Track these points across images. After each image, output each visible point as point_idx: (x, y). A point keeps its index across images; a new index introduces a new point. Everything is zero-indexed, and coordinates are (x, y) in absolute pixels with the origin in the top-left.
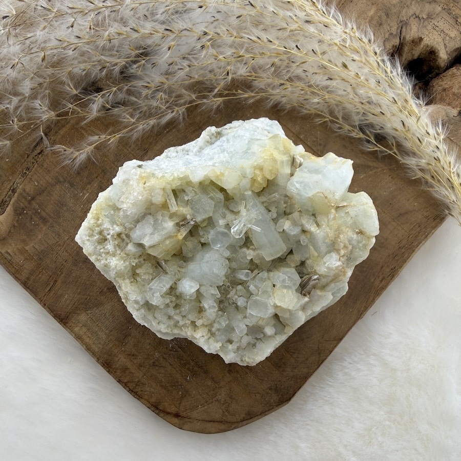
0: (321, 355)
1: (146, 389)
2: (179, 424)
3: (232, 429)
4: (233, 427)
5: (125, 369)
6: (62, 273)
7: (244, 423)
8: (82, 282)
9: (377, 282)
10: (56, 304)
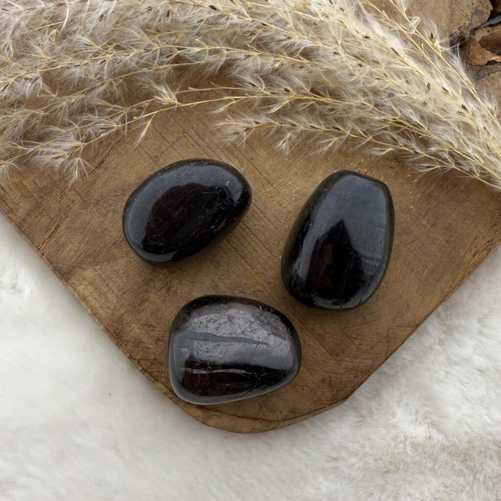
0: (391, 344)
1: (163, 370)
2: (203, 419)
3: (270, 430)
4: (271, 427)
5: (138, 343)
6: (68, 217)
7: (287, 422)
8: (92, 230)
9: (468, 257)
10: (57, 254)
